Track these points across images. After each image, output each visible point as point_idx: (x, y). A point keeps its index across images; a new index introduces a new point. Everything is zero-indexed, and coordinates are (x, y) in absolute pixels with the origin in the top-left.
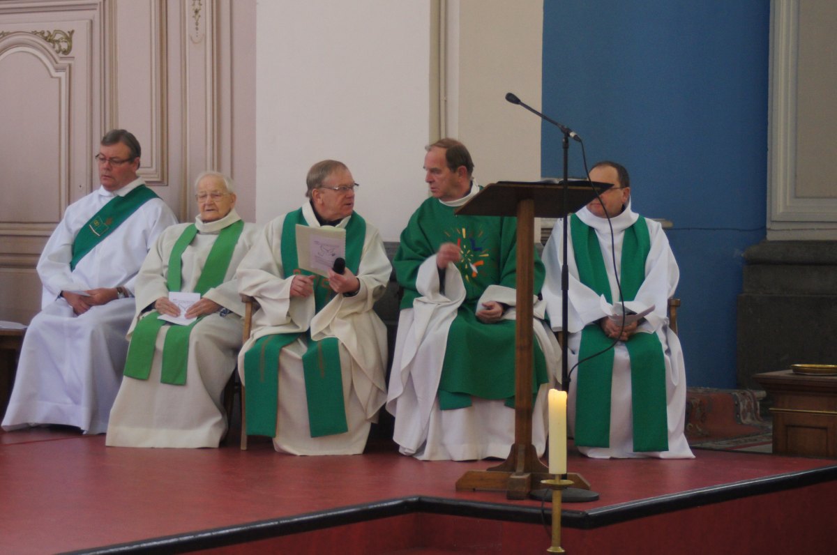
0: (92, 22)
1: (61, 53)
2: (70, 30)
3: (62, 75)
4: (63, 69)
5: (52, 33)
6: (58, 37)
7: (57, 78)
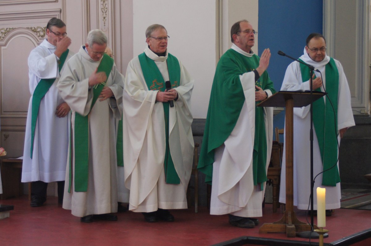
1: (40, 37)
5: (36, 28)
6: (39, 30)
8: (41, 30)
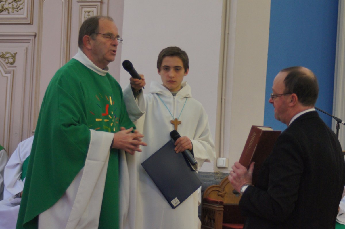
0: (27, 49)
1: (9, 63)
2: (15, 52)
3: (9, 75)
4: (10, 72)
5: (4, 53)
6: (7, 56)
7: (6, 76)
8: (10, 56)
